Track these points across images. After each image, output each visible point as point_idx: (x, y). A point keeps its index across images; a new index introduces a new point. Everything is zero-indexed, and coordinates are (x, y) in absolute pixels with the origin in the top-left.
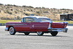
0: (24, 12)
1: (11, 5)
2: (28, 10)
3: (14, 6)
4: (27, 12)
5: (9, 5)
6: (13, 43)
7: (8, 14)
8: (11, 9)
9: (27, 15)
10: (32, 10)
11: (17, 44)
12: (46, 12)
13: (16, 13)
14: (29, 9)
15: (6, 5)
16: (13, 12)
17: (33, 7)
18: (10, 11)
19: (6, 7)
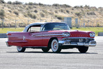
0: (55, 14)
1: (35, 4)
2: (62, 11)
3: (40, 4)
4: (60, 14)
5: (31, 4)
6: (36, 65)
7: (30, 19)
8: (34, 9)
9: (59, 18)
10: (68, 12)
11: (43, 65)
12: (91, 14)
13: (43, 16)
14: (63, 9)
15: (26, 4)
16: (38, 15)
17: (69, 7)
18: (33, 14)
19: (27, 6)
